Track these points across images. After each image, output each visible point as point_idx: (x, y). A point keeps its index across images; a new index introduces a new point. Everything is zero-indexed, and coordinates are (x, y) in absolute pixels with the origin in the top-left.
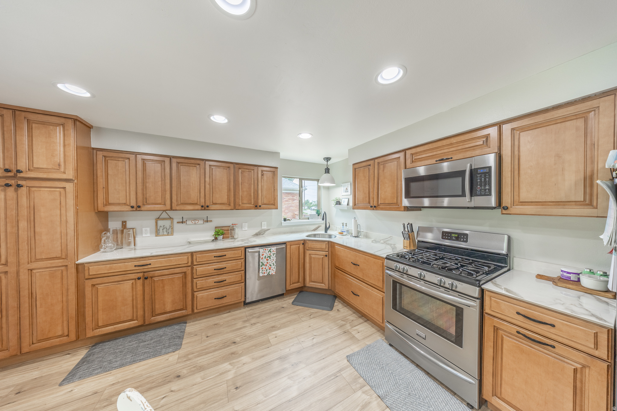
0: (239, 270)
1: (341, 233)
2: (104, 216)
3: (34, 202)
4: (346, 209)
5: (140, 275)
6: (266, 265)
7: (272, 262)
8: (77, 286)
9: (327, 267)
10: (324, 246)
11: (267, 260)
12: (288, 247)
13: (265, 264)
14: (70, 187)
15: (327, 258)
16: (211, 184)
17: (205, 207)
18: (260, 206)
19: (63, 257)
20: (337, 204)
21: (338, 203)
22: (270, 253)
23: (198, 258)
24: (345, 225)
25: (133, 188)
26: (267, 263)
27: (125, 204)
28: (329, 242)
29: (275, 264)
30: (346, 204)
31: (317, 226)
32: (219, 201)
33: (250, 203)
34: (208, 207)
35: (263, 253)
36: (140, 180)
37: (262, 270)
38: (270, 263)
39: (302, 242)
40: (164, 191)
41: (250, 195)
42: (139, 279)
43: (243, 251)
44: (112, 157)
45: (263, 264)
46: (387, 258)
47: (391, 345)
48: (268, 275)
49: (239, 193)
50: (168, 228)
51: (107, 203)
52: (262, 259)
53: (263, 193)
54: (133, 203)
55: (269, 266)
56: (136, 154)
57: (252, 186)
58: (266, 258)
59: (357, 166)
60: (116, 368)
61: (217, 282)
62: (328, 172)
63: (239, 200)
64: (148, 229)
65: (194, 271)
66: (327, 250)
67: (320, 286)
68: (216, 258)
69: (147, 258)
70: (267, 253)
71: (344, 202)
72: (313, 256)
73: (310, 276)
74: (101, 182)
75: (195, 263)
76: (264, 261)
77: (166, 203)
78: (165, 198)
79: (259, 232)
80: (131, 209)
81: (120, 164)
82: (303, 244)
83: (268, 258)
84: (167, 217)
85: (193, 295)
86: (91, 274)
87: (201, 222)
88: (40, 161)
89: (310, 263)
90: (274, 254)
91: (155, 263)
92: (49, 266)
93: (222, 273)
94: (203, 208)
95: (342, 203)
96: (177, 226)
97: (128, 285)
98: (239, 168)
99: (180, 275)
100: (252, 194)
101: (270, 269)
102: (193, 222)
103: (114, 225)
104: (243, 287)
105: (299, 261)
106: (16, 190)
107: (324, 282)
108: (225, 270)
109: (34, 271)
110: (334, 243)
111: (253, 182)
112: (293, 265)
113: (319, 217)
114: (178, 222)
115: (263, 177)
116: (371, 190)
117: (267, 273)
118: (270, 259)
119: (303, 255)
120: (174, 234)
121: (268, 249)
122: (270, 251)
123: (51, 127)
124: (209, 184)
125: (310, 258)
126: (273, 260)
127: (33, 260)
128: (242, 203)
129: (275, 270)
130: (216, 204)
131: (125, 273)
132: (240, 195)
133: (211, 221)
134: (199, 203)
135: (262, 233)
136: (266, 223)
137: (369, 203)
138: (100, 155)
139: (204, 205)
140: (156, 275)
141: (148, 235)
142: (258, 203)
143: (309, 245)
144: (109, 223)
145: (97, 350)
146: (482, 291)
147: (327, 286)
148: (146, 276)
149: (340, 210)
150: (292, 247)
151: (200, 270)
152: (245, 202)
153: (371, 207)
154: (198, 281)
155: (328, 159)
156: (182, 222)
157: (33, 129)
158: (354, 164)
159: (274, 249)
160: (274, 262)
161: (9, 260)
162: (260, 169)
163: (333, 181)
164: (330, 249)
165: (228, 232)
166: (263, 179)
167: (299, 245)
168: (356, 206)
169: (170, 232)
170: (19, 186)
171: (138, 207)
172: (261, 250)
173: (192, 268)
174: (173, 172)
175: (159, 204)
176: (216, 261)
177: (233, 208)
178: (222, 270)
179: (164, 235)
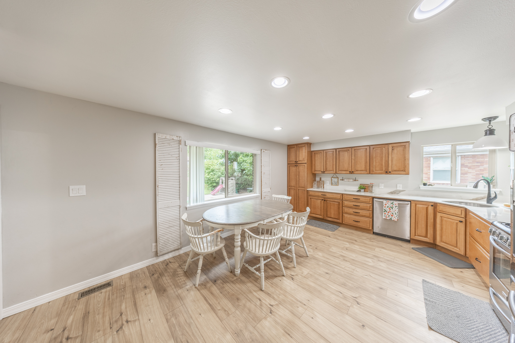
0: (368, 210)
2: (314, 175)
3: (299, 170)
5: (323, 199)
6: (389, 212)
7: (394, 211)
8: (307, 197)
9: (462, 232)
10: (458, 212)
12: (413, 204)
13: (387, 211)
14: (306, 165)
15: (462, 224)
17: (351, 172)
18: (390, 172)
19: (304, 187)
22: (392, 205)
23: (345, 197)
25: (322, 164)
27: (320, 171)
28: (465, 208)
32: (360, 169)
33: (382, 170)
34: (353, 172)
35: (386, 204)
36: (325, 161)
37: (384, 214)
38: (392, 212)
39: (432, 204)
40: (333, 165)
41: (382, 165)
42: (323, 200)
43: (372, 199)
44: (316, 153)
45: (385, 211)
48: (390, 219)
50: (336, 182)
51: (315, 171)
52: (385, 207)
53: (393, 163)
54: (322, 171)
55: (391, 213)
56: (323, 150)
57: (384, 158)
58: (389, 208)
60: (314, 226)
61: (355, 212)
62: (489, 134)
63: (373, 168)
64: (329, 181)
65: (343, 203)
67: (453, 249)
68: (354, 199)
69: (325, 193)
70: (390, 204)
72: (445, 219)
73: (441, 237)
74: (313, 162)
75: (344, 199)
76: (387, 209)
77: (334, 170)
78: (333, 168)
79: (394, 192)
80: (322, 173)
81: (319, 155)
82: (432, 206)
83: (391, 208)
84: (336, 177)
85: (342, 215)
86: (310, 194)
87: (352, 180)
88: (301, 159)
89: (442, 225)
90: (395, 206)
91: (328, 195)
92: (302, 189)
93: (358, 208)
94: (351, 173)
96: (340, 181)
97: (319, 201)
98: (374, 148)
99: (337, 203)
100: (384, 164)
101: (392, 216)
102: (347, 180)
103: (318, 179)
104: (372, 221)
107: (459, 247)
108: (359, 207)
110: (469, 210)
111: (384, 156)
112: (419, 221)
114: (340, 180)
115: (393, 151)
117: (390, 218)
118: (392, 209)
120: (339, 185)
121: (390, 201)
122: (392, 203)
123: (303, 147)
124: (354, 160)
125: (442, 221)
126: (395, 211)
127: (299, 187)
128: (375, 170)
130: (357, 170)
131: (318, 196)
132: (374, 165)
133: (358, 180)
134: (348, 170)
135: (396, 193)
136: (401, 185)
138: (313, 153)
139: (351, 171)
140: (328, 200)
141: (329, 184)
142: (388, 169)
143: (441, 208)
144: (316, 178)
145: (311, 220)
147: (462, 252)
148: (325, 200)
150: (418, 205)
151: (346, 203)
152: (377, 169)
154: (345, 208)
155: (490, 119)
156: (342, 180)
157: (300, 149)
159: (396, 203)
161: (295, 186)
162: (390, 146)
165: (368, 188)
166: (393, 152)
167: (427, 206)
169: (337, 184)
170: (297, 166)
171: (324, 172)
172: (385, 202)
173: (342, 202)
174: (337, 156)
175: (331, 171)
176: (354, 201)
177: (369, 173)
178: (358, 207)
179: (334, 185)
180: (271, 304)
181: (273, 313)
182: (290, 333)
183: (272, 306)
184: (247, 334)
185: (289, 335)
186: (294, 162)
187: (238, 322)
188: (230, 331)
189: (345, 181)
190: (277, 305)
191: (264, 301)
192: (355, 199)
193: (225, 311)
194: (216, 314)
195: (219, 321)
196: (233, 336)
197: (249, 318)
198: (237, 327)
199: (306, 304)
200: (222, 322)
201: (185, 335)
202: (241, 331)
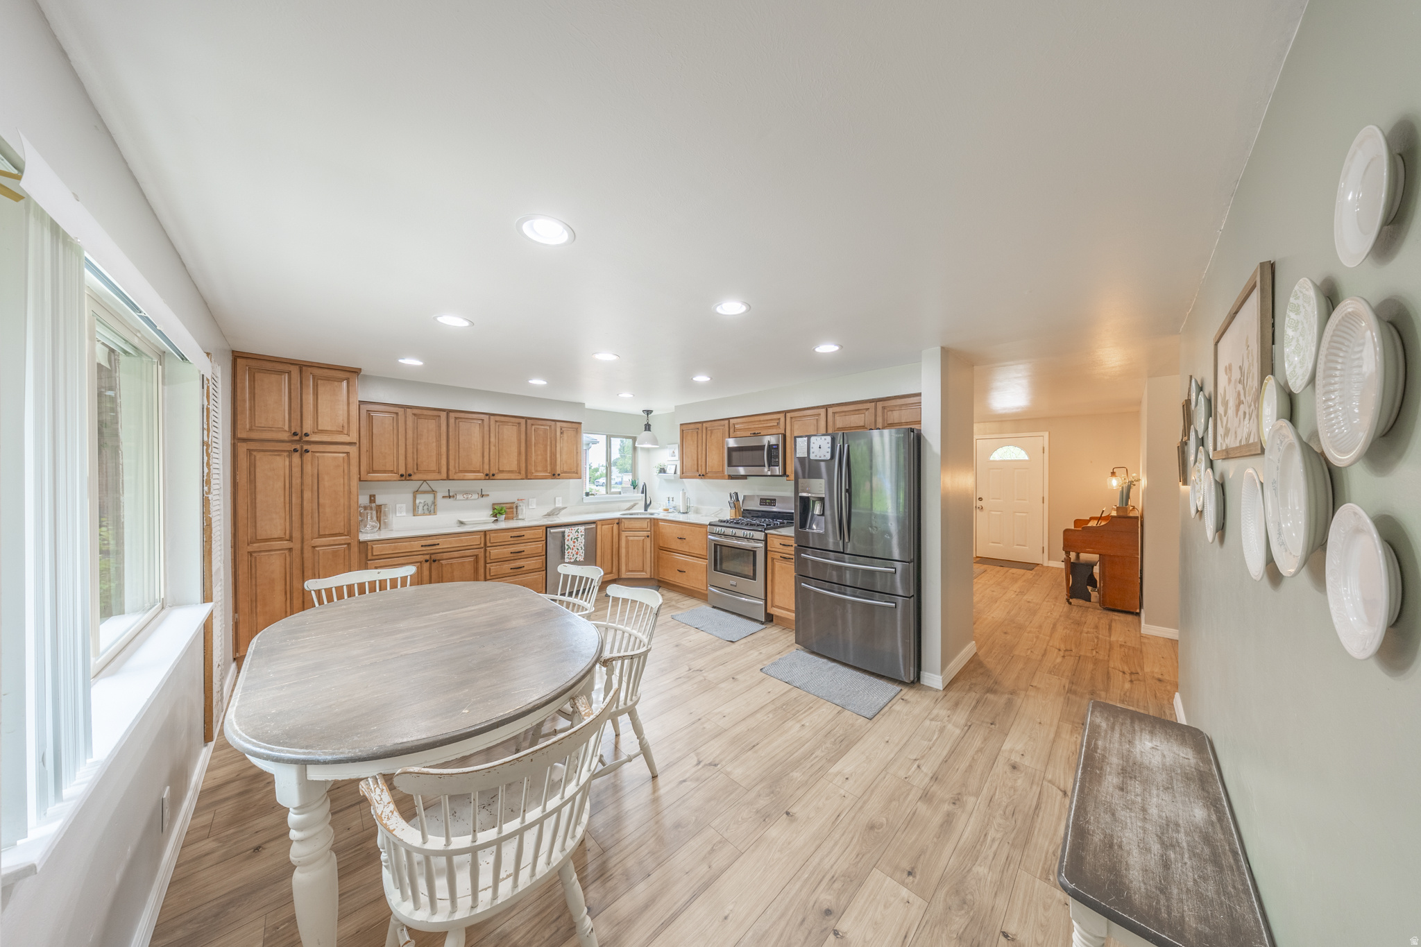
0: (539, 554)
1: (666, 510)
3: (318, 470)
4: (673, 478)
5: (427, 557)
6: (573, 549)
7: (580, 545)
9: (648, 550)
10: (645, 524)
11: (574, 542)
12: (599, 527)
13: (571, 547)
14: (353, 450)
15: (648, 539)
16: (497, 445)
17: (489, 476)
18: (559, 475)
19: (346, 533)
20: (660, 472)
21: (663, 471)
22: (577, 533)
23: (493, 538)
24: (671, 499)
25: (402, 451)
26: (574, 546)
27: (392, 472)
28: (651, 519)
29: (583, 548)
30: (673, 472)
31: (632, 503)
32: (507, 469)
33: (546, 471)
35: (569, 534)
36: (410, 441)
38: (577, 546)
39: (617, 521)
40: (439, 455)
41: (546, 460)
42: (426, 561)
43: (545, 531)
45: (569, 547)
46: (710, 525)
47: (714, 607)
48: (574, 561)
49: (531, 457)
50: (430, 505)
51: (372, 470)
52: (568, 540)
53: (562, 457)
54: (402, 471)
55: (576, 550)
56: (406, 407)
57: (549, 448)
58: (573, 540)
59: (684, 427)
61: (514, 569)
62: (649, 430)
63: (532, 466)
64: (404, 506)
65: (488, 554)
66: (649, 529)
67: (640, 575)
68: (512, 539)
69: (435, 537)
70: (574, 534)
71: (670, 470)
72: (631, 538)
73: (627, 565)
74: (364, 442)
75: (489, 544)
76: (571, 543)
77: (442, 470)
78: (440, 463)
79: (551, 512)
80: (400, 478)
82: (618, 524)
83: (575, 540)
84: (429, 489)
86: (374, 554)
87: (475, 496)
88: (324, 423)
89: (627, 548)
90: (582, 535)
91: (444, 544)
92: (332, 543)
93: (519, 557)
94: (486, 478)
95: (668, 471)
96: (441, 502)
98: (532, 425)
99: (471, 559)
100: (549, 459)
101: (577, 554)
102: (465, 496)
104: (544, 577)
105: (612, 545)
106: (301, 456)
107: (645, 570)
108: (523, 553)
109: (317, 549)
110: (657, 519)
111: (549, 441)
112: (605, 552)
113: (636, 490)
114: (443, 497)
115: (561, 436)
116: (699, 457)
117: (574, 559)
118: (577, 540)
119: (617, 538)
120: (438, 513)
121: (575, 528)
122: (577, 531)
123: (336, 383)
124: (495, 446)
125: (627, 541)
126: (580, 543)
127: (316, 535)
128: (536, 471)
129: (583, 555)
130: (502, 471)
131: (409, 554)
132: (533, 459)
133: (488, 495)
134: (481, 470)
135: (559, 511)
136: (561, 498)
137: (698, 471)
138: (365, 408)
139: (488, 472)
140: (444, 557)
141: (404, 514)
142: (555, 470)
143: (626, 524)
146: (766, 535)
147: (649, 574)
148: (433, 558)
149: (666, 480)
150: (603, 527)
151: (494, 552)
152: (539, 469)
153: (700, 475)
154: (492, 566)
155: (648, 412)
156: (450, 497)
157: (319, 386)
158: (681, 425)
159: (582, 528)
160: (582, 545)
161: (294, 535)
162: (559, 425)
163: (655, 441)
164: (652, 528)
165: (511, 510)
166: (561, 438)
167: (612, 525)
168: (684, 475)
169: (431, 510)
170: (307, 451)
171: (410, 475)
172: (567, 530)
173: (485, 550)
174: (450, 430)
175: (434, 471)
176: (512, 542)
177: (524, 477)
178: (520, 554)
179: (424, 514)
180: (695, 763)
181: (717, 762)
182: (752, 745)
183: (699, 763)
184: (762, 802)
185: (754, 746)
186: (285, 436)
187: (740, 820)
188: (762, 832)
189: (459, 500)
190: (697, 755)
191: (688, 775)
192: (514, 537)
193: (712, 850)
194: (723, 872)
195: (741, 859)
196: (771, 824)
197: (728, 800)
198: (750, 819)
199: (698, 718)
200: (743, 852)
201: (789, 938)
202: (757, 812)
